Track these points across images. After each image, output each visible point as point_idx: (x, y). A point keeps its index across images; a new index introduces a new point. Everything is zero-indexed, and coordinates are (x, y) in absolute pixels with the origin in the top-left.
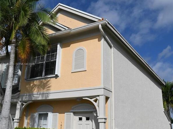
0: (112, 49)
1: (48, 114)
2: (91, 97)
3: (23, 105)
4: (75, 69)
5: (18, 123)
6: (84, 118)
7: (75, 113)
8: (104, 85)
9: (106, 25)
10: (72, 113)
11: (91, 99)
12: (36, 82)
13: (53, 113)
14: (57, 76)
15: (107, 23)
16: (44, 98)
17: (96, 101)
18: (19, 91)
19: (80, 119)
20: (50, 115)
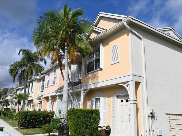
0: (142, 40)
1: (100, 98)
2: (124, 83)
3: (84, 92)
4: (113, 62)
5: (83, 106)
6: (124, 101)
7: (118, 97)
8: (132, 72)
9: (130, 21)
10: (115, 97)
11: (124, 84)
12: (90, 75)
13: (104, 97)
14: (101, 69)
15: (130, 19)
16: (95, 87)
17: (127, 86)
18: (82, 83)
19: (122, 101)
20: (102, 99)
